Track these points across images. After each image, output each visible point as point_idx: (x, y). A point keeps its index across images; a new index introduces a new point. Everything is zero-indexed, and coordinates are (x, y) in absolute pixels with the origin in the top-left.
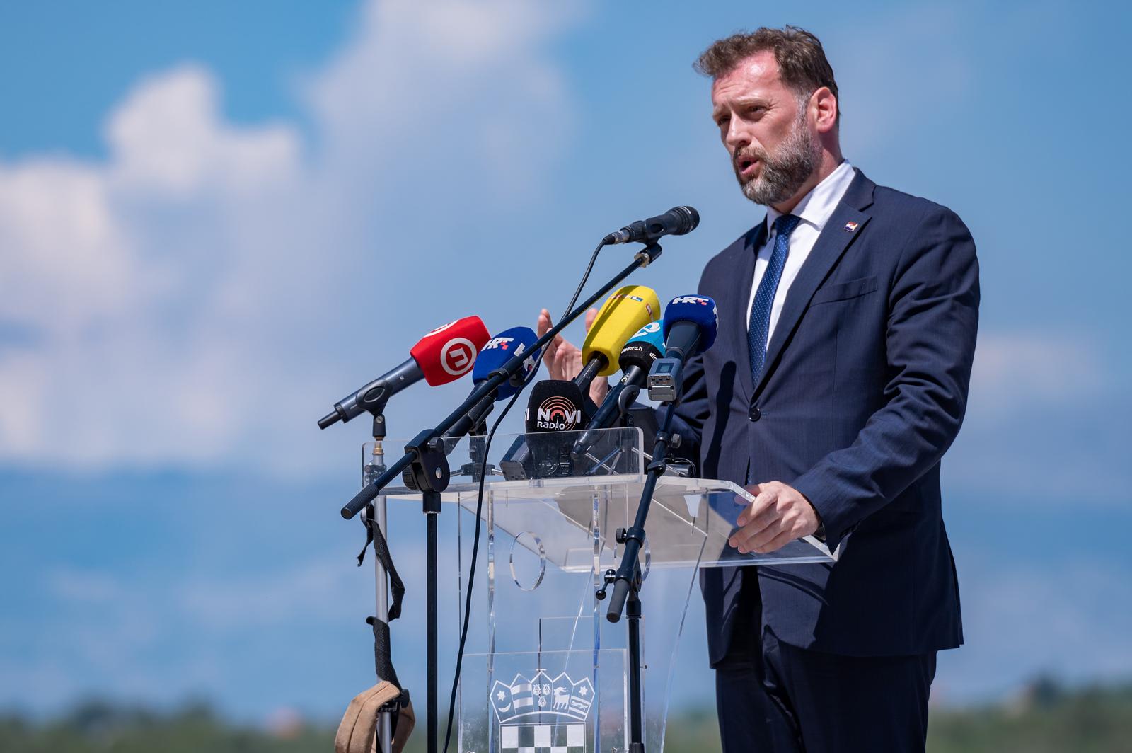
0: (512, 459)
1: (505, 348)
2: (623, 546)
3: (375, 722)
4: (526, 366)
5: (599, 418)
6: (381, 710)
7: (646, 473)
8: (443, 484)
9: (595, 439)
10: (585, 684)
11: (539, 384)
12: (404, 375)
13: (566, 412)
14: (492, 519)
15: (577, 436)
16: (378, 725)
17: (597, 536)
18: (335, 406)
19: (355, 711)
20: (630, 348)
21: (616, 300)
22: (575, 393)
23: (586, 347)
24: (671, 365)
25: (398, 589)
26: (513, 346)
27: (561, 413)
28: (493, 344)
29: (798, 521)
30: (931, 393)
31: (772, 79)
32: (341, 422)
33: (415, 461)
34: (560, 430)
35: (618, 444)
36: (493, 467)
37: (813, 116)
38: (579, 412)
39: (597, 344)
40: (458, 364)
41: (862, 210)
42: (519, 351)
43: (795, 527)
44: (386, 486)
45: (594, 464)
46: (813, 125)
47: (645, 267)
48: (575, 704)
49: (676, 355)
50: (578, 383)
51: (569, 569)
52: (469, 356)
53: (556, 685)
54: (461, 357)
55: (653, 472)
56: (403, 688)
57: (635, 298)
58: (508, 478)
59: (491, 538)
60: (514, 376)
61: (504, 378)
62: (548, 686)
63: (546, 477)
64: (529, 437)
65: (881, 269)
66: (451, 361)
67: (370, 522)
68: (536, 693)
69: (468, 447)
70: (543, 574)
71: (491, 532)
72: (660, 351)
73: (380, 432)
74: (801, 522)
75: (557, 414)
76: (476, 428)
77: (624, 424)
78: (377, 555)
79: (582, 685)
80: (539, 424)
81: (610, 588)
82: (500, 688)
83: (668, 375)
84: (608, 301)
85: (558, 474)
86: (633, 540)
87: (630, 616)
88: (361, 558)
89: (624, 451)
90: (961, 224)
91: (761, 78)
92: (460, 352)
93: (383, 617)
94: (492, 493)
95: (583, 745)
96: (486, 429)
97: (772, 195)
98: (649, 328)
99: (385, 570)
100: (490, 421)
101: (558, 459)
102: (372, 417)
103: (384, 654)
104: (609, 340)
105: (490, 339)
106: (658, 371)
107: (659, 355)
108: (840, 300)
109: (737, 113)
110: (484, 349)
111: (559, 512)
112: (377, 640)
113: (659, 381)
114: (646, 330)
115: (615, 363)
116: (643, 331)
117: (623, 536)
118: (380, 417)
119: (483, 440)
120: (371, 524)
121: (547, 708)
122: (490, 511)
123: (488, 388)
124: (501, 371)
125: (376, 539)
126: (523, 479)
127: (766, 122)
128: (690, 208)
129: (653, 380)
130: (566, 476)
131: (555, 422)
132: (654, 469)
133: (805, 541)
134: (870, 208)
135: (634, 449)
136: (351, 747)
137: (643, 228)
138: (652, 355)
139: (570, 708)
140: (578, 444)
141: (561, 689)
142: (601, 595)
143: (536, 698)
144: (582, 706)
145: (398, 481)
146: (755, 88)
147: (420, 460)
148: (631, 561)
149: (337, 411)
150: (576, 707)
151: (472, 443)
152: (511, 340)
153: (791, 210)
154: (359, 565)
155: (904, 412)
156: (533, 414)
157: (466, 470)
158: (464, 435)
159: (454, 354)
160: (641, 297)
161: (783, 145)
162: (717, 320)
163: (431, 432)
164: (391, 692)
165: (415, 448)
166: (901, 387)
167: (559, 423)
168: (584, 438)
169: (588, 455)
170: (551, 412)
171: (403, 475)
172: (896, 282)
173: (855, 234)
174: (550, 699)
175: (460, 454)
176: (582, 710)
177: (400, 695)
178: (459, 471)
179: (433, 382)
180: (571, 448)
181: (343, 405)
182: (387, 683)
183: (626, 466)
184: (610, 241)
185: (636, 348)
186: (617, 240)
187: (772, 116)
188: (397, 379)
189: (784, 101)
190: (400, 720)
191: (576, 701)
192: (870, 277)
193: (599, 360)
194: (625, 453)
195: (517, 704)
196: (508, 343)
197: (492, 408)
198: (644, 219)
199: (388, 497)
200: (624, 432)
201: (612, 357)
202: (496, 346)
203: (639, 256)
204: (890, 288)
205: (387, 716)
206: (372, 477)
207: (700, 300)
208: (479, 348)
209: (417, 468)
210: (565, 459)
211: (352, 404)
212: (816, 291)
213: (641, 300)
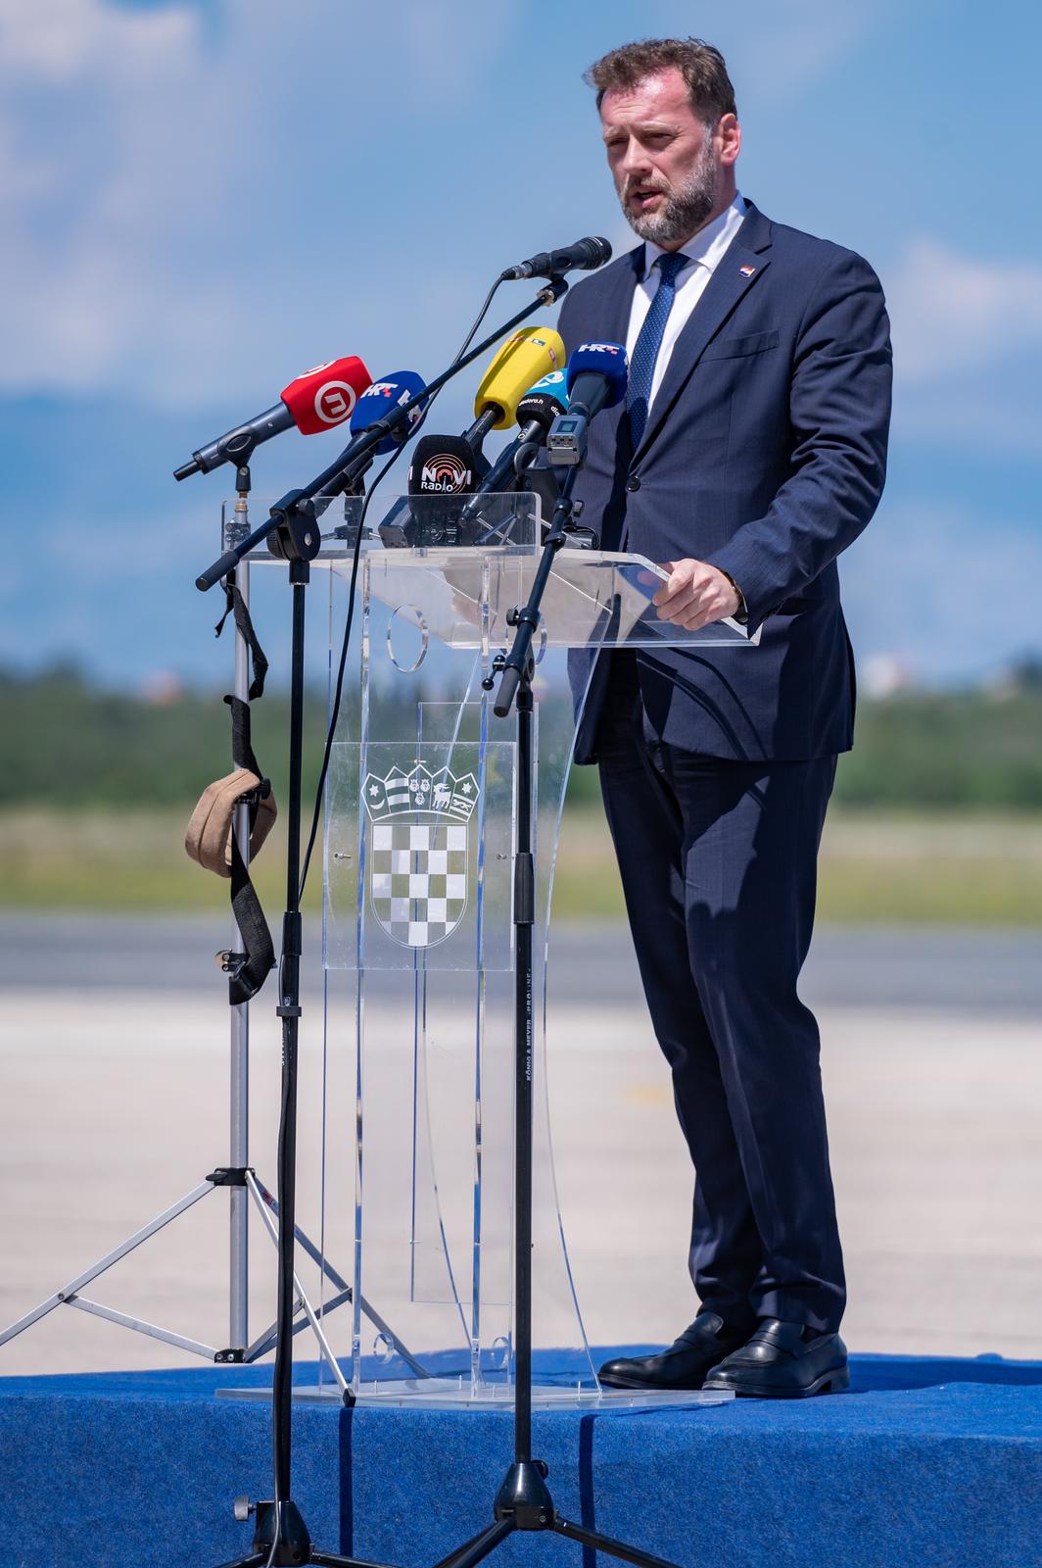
0: (392, 524)
1: (388, 395)
2: (515, 629)
3: (230, 815)
4: (410, 417)
5: (492, 479)
6: (238, 801)
7: (542, 545)
8: (314, 551)
9: (487, 504)
10: (469, 780)
11: (425, 440)
12: (273, 421)
13: (455, 471)
14: (369, 588)
15: (467, 500)
16: (234, 817)
17: (487, 612)
18: (194, 454)
19: (209, 802)
20: (529, 401)
21: (515, 343)
22: (465, 450)
23: (479, 396)
24: (575, 423)
25: (260, 664)
26: (397, 393)
27: (449, 473)
28: (373, 391)
29: (717, 600)
30: (850, 457)
31: (679, 102)
32: (200, 472)
33: (281, 526)
34: (447, 492)
35: (512, 509)
36: (371, 530)
37: (718, 147)
38: (469, 472)
39: (491, 394)
40: (335, 410)
41: (758, 253)
42: (404, 399)
43: (713, 607)
44: (252, 550)
45: (487, 530)
46: (718, 158)
47: (549, 306)
48: (457, 803)
49: (580, 411)
50: (469, 438)
51: (456, 645)
52: (348, 403)
53: (437, 781)
54: (338, 403)
55: (550, 545)
56: (265, 777)
57: (537, 341)
58: (386, 546)
59: (367, 610)
60: (396, 430)
61: (385, 431)
62: (427, 781)
63: (430, 544)
64: (412, 500)
65: (784, 324)
66: (327, 407)
67: (231, 588)
68: (413, 788)
69: (343, 509)
70: (425, 652)
71: (367, 605)
72: (563, 405)
73: (244, 486)
74: (721, 601)
75: (445, 474)
76: (353, 486)
77: (519, 488)
78: (238, 624)
79: (465, 781)
80: (424, 485)
81: (499, 676)
82: (372, 782)
83: (570, 434)
84: (506, 345)
85: (443, 541)
86: (526, 622)
87: (520, 709)
88: (219, 628)
89: (519, 517)
90: (872, 272)
91: (668, 100)
92: (337, 397)
93: (242, 694)
94: (369, 560)
95: (464, 849)
96: (364, 488)
97: (668, 234)
98: (551, 377)
99: (247, 643)
100: (369, 478)
101: (445, 525)
102: (235, 468)
103: (243, 737)
104: (505, 389)
105: (371, 384)
106: (559, 430)
107: (563, 411)
108: (735, 357)
109: (637, 137)
110: (363, 396)
111: (445, 581)
112: (236, 721)
113: (560, 441)
114: (548, 379)
115: (511, 416)
116: (545, 381)
117: (515, 618)
118: (244, 469)
119: (359, 500)
120: (231, 590)
121: (425, 806)
122: (366, 580)
123: (367, 443)
124: (382, 423)
125: (237, 608)
126: (404, 547)
127: (671, 151)
128: (601, 239)
129: (554, 440)
130: (452, 545)
131: (442, 484)
132: (552, 541)
133: (723, 624)
134: (767, 251)
135: (530, 516)
136: (203, 842)
137: (548, 261)
138: (554, 409)
139: (451, 807)
140: (467, 508)
141: (442, 785)
142: (488, 685)
143: (413, 795)
144: (465, 806)
145: (262, 546)
146: (661, 111)
147: (286, 524)
148: (523, 644)
149: (195, 460)
150: (458, 807)
151: (347, 504)
152: (395, 386)
153: (679, 248)
154: (217, 637)
155: (821, 479)
156: (417, 473)
157: (340, 533)
158: (337, 495)
159: (330, 399)
160: (543, 341)
161: (688, 178)
162: (628, 371)
163: (299, 494)
164: (249, 780)
165: (282, 511)
166: (815, 451)
167: (447, 484)
168: (473, 502)
169: (480, 520)
170: (438, 471)
171: (268, 540)
172: (802, 337)
173: (751, 280)
174: (429, 796)
175: (333, 515)
176: (464, 809)
177: (260, 786)
178: (331, 535)
179: (306, 431)
180: (459, 513)
181: (203, 454)
182: (246, 770)
183: (522, 534)
184: (510, 275)
185: (536, 401)
186: (517, 275)
187: (679, 145)
188: (265, 426)
189: (691, 130)
190: (260, 812)
191: (459, 800)
192: (770, 331)
193: (493, 413)
194: (519, 520)
195: (392, 800)
196: (391, 390)
197: (372, 464)
198: (549, 252)
199: (251, 562)
200: (519, 497)
201: (509, 410)
202: (377, 393)
203: (544, 293)
204: (795, 344)
205: (245, 808)
206: (234, 538)
207: (610, 348)
208: (358, 394)
209: (284, 534)
210: (452, 525)
211: (213, 454)
212: (707, 346)
213: (543, 344)
